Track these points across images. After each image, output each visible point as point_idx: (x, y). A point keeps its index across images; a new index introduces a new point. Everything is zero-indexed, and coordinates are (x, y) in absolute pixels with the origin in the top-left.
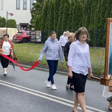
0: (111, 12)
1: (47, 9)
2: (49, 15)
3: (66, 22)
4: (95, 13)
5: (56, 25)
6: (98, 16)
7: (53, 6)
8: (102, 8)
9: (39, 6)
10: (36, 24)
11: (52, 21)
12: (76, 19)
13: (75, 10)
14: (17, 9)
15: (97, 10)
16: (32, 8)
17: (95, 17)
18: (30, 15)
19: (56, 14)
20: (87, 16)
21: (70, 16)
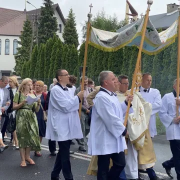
0: (109, 59)
1: (37, 54)
2: (39, 62)
4: (91, 60)
5: (47, 73)
6: (95, 63)
8: (99, 54)
10: (24, 72)
11: (43, 68)
13: (69, 57)
15: (93, 57)
16: (15, 53)
17: (92, 64)
18: (14, 60)
19: (47, 60)
21: (63, 63)
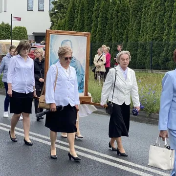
0: (173, 16)
1: (74, 10)
2: (77, 20)
3: (104, 30)
4: (148, 17)
6: (153, 21)
7: (83, 5)
8: (159, 8)
9: (63, 6)
12: (119, 25)
13: (118, 12)
14: (28, 10)
15: (151, 12)
16: (51, 9)
17: (149, 23)
18: (49, 18)
19: (88, 18)
20: (137, 21)
21: (109, 22)
